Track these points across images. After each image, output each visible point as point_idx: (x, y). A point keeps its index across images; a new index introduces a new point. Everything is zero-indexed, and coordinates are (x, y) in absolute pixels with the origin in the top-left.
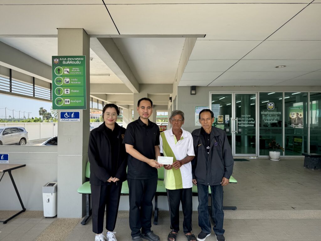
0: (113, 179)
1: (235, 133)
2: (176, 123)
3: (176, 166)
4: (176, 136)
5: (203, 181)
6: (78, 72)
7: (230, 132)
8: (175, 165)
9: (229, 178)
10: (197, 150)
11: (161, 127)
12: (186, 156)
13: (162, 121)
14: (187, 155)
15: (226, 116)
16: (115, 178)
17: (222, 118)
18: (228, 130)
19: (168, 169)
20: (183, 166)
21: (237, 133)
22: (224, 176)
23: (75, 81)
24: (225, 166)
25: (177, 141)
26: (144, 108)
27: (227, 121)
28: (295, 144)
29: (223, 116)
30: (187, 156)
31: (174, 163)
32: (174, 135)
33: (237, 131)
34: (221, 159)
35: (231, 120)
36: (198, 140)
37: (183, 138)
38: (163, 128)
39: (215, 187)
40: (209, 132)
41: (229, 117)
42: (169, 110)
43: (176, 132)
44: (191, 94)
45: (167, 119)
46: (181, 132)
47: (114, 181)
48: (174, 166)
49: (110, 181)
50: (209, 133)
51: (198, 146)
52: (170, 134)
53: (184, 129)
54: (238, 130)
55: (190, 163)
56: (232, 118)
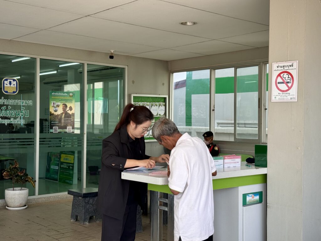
28: (62, 166)
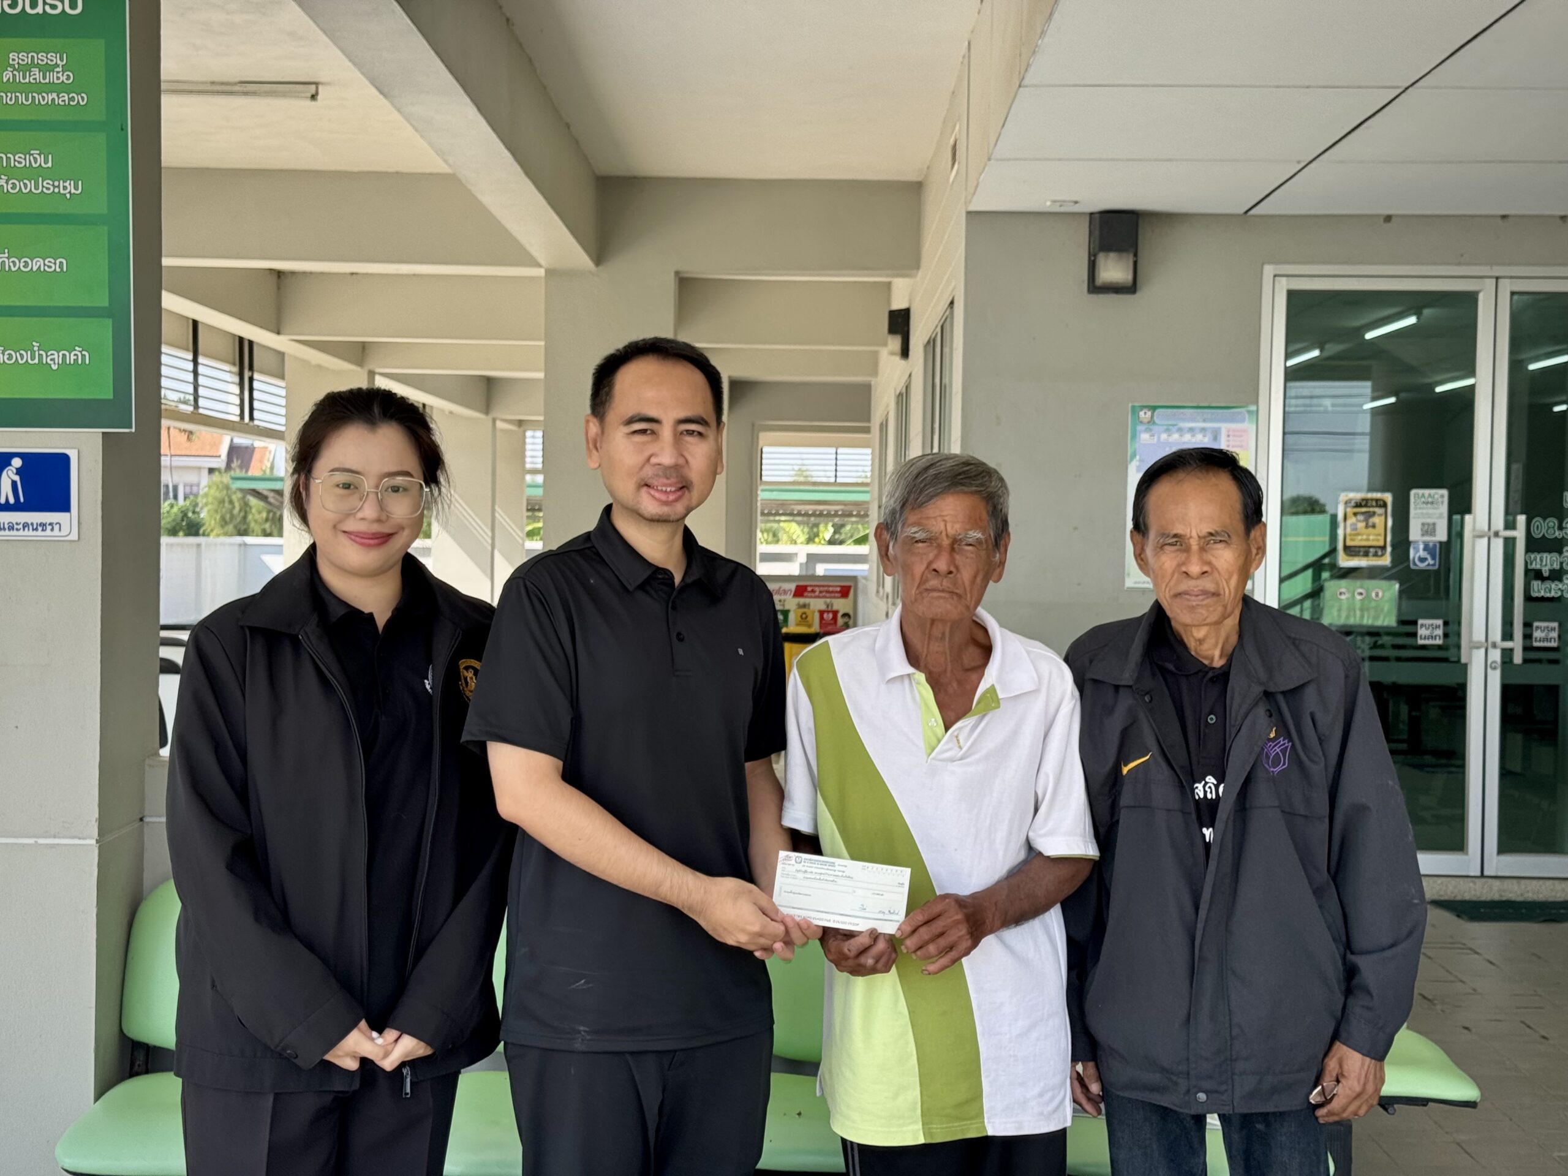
0: (380, 1041)
1: (1496, 656)
2: (942, 565)
3: (932, 948)
4: (934, 682)
5: (1155, 1078)
6: (60, 88)
7: (1451, 654)
8: (924, 933)
9: (1379, 1051)
10: (1114, 807)
11: (800, 592)
12: (1022, 855)
13: (810, 540)
14: (1030, 847)
15: (1417, 495)
16: (391, 1034)
17: (1377, 520)
18: (1429, 631)
19: (858, 970)
20: (989, 942)
21: (1518, 658)
22: (1335, 1037)
23: (34, 173)
24: (1348, 946)
25: (947, 728)
26: (653, 432)
27: (1426, 548)
29: (1388, 497)
30: (1025, 863)
31: (920, 918)
32: (921, 677)
33: (1517, 644)
34: (1318, 892)
35: (1461, 535)
36: (1115, 724)
37: (992, 700)
38: (817, 604)
39: (1260, 1127)
40: (1217, 653)
41: (1444, 509)
42: (884, 427)
43: (935, 647)
44: (1095, 287)
45: (864, 516)
46: (976, 643)
47: (389, 1064)
48: (911, 943)
49: (353, 1056)
50: (1218, 663)
51: (1117, 769)
52: (883, 668)
53: (1001, 625)
54: (1527, 636)
55: (1054, 921)
56: (1476, 521)
